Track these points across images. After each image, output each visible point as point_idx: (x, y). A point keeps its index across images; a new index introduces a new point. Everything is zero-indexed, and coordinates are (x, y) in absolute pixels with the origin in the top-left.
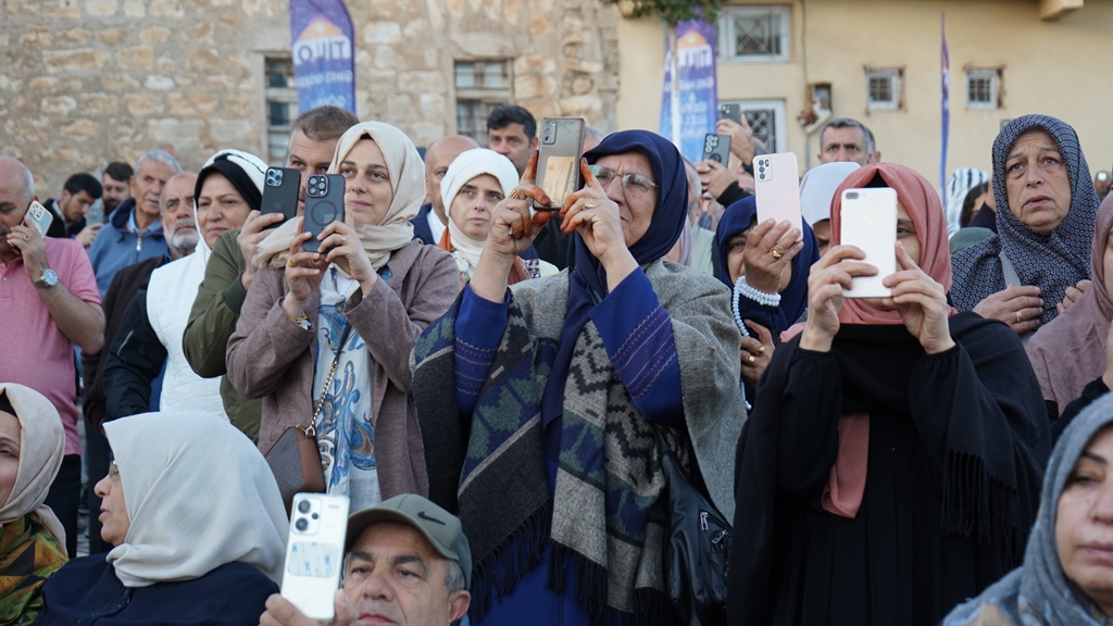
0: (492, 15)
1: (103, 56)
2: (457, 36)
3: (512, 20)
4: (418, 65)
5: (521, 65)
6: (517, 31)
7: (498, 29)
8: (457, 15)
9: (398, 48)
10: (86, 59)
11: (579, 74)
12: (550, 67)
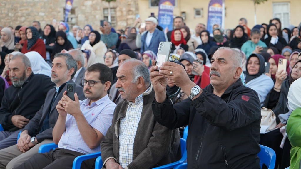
1: (30, 9)
4: (95, 9)
5: (118, 9)
10: (27, 9)
11: (130, 11)
12: (124, 9)
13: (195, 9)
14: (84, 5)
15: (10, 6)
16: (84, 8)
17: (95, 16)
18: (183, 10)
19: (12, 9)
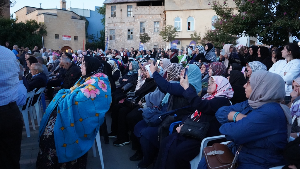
0: (157, 42)
1: (129, 45)
2: (154, 43)
3: (159, 42)
4: (151, 46)
5: (159, 46)
6: (159, 43)
7: (157, 43)
8: (154, 42)
9: (150, 44)
10: (128, 45)
11: (163, 46)
12: (161, 46)
13: (187, 46)
14: (147, 44)
15: (123, 44)
16: (147, 45)
17: (151, 48)
18: (182, 46)
19: (123, 45)
